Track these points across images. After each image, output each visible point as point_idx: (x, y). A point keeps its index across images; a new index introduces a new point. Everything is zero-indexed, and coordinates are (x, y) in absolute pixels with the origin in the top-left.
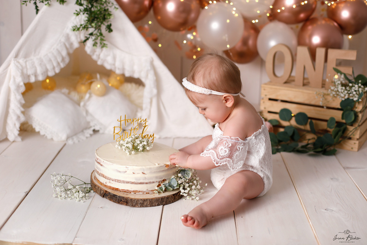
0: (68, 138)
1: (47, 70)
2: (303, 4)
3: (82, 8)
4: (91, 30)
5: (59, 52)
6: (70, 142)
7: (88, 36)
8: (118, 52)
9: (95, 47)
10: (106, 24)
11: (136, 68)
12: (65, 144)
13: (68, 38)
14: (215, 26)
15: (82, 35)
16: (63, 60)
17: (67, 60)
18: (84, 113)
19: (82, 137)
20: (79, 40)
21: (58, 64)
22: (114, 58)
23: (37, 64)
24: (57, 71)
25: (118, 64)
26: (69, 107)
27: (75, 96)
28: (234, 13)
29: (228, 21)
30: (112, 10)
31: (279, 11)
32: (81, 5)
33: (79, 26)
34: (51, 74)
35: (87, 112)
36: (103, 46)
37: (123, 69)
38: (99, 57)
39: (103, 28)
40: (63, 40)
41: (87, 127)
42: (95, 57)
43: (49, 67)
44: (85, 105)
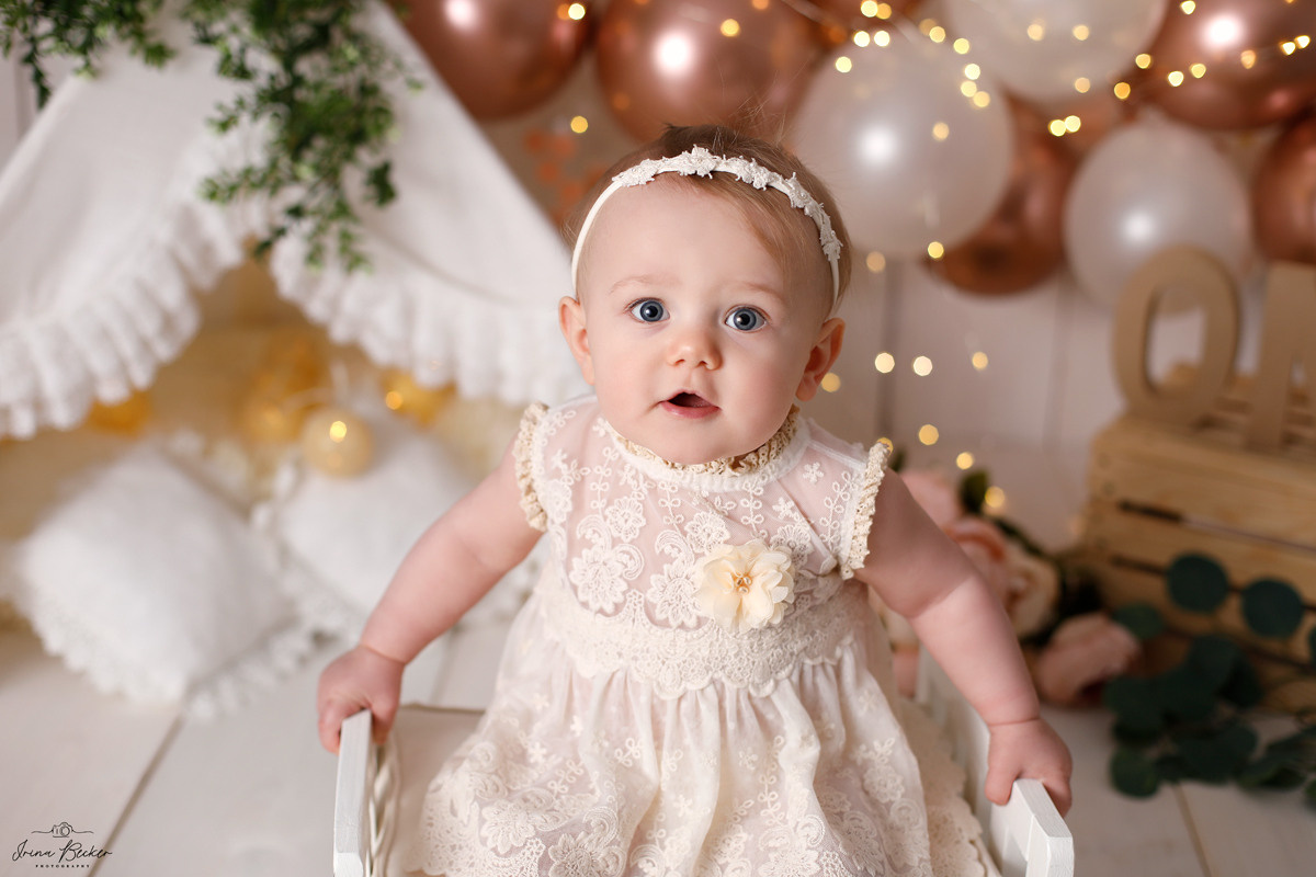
0: (194, 688)
1: (91, 380)
2: (1288, 48)
3: (247, 90)
4: (293, 195)
5: (147, 294)
6: (203, 708)
7: (282, 221)
8: (424, 287)
9: (313, 270)
10: (367, 158)
11: (510, 360)
12: (176, 728)
13: (187, 223)
14: (878, 146)
15: (255, 213)
16: (168, 323)
17: (188, 323)
18: (269, 560)
19: (259, 675)
20: (241, 231)
21: (145, 345)
22: (408, 314)
23: (40, 351)
24: (142, 377)
25: (425, 343)
26: (198, 534)
27: (231, 467)
28: (968, 89)
29: (941, 132)
30: (393, 88)
31: (1175, 79)
32: (243, 73)
33: (233, 179)
34: (112, 392)
35: (285, 554)
36: (354, 262)
37: (451, 363)
38: (334, 304)
39: (354, 181)
40: (164, 233)
41: (286, 621)
42: (316, 309)
43: (100, 363)
44: (274, 525)
